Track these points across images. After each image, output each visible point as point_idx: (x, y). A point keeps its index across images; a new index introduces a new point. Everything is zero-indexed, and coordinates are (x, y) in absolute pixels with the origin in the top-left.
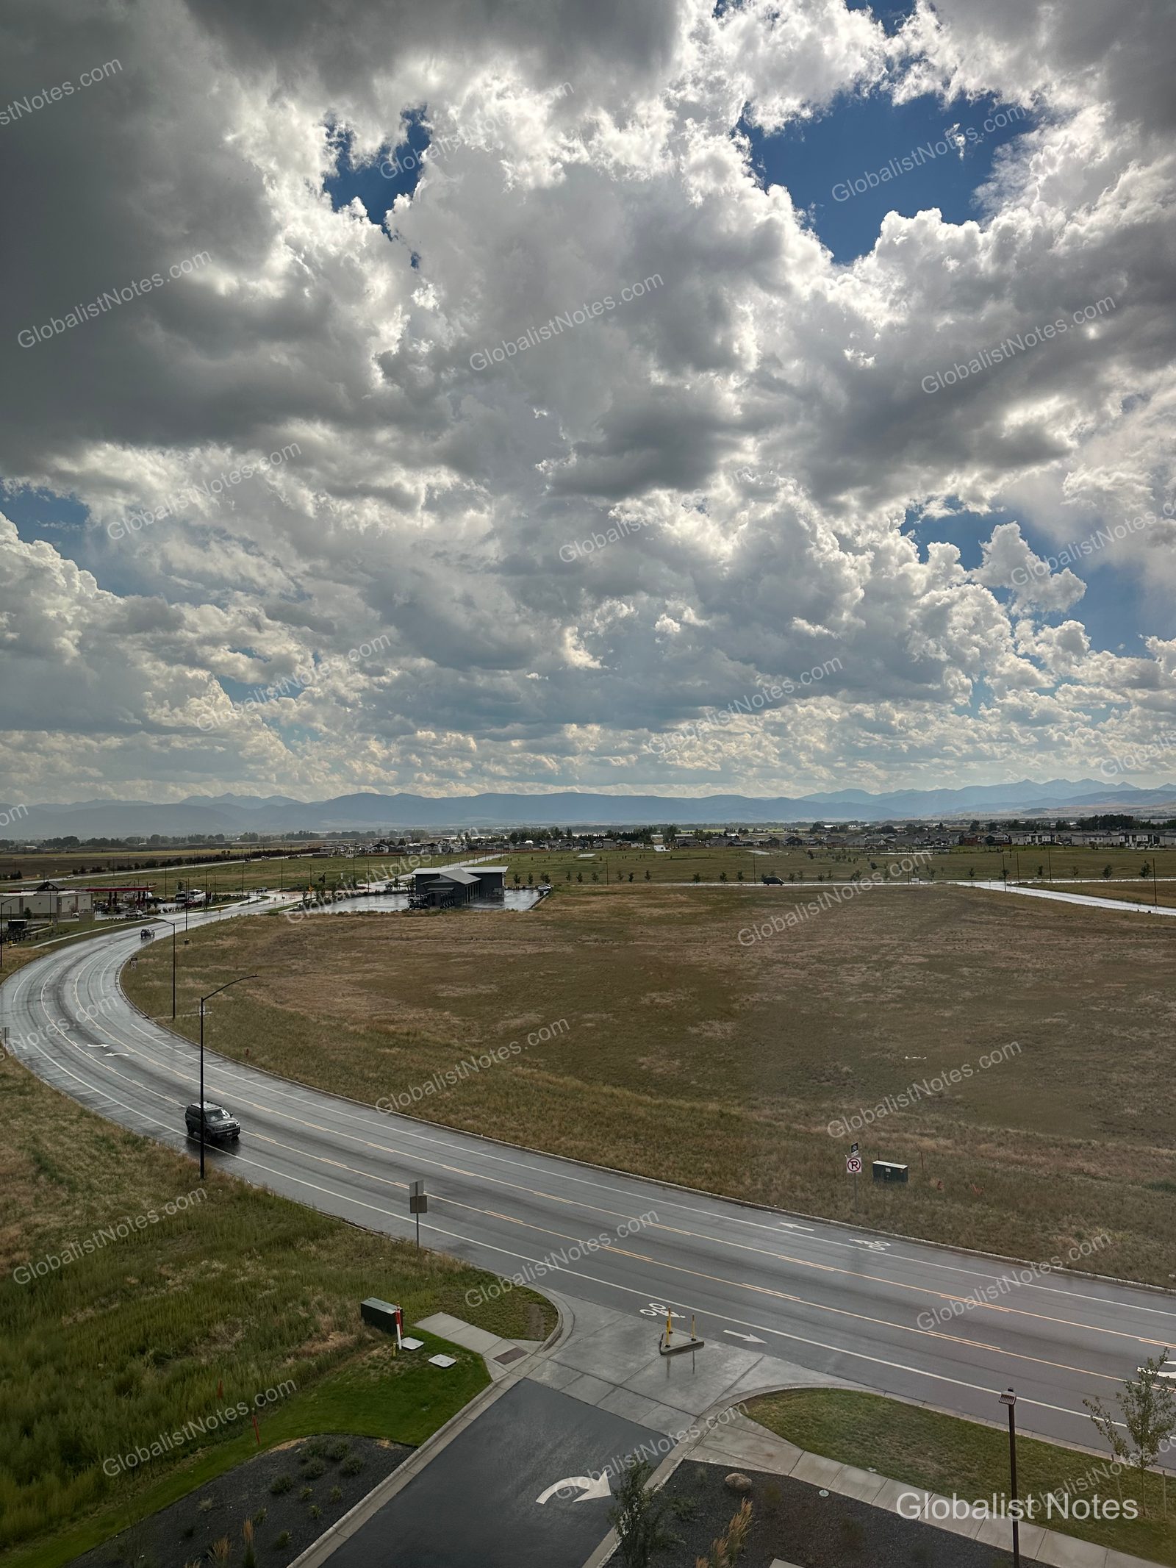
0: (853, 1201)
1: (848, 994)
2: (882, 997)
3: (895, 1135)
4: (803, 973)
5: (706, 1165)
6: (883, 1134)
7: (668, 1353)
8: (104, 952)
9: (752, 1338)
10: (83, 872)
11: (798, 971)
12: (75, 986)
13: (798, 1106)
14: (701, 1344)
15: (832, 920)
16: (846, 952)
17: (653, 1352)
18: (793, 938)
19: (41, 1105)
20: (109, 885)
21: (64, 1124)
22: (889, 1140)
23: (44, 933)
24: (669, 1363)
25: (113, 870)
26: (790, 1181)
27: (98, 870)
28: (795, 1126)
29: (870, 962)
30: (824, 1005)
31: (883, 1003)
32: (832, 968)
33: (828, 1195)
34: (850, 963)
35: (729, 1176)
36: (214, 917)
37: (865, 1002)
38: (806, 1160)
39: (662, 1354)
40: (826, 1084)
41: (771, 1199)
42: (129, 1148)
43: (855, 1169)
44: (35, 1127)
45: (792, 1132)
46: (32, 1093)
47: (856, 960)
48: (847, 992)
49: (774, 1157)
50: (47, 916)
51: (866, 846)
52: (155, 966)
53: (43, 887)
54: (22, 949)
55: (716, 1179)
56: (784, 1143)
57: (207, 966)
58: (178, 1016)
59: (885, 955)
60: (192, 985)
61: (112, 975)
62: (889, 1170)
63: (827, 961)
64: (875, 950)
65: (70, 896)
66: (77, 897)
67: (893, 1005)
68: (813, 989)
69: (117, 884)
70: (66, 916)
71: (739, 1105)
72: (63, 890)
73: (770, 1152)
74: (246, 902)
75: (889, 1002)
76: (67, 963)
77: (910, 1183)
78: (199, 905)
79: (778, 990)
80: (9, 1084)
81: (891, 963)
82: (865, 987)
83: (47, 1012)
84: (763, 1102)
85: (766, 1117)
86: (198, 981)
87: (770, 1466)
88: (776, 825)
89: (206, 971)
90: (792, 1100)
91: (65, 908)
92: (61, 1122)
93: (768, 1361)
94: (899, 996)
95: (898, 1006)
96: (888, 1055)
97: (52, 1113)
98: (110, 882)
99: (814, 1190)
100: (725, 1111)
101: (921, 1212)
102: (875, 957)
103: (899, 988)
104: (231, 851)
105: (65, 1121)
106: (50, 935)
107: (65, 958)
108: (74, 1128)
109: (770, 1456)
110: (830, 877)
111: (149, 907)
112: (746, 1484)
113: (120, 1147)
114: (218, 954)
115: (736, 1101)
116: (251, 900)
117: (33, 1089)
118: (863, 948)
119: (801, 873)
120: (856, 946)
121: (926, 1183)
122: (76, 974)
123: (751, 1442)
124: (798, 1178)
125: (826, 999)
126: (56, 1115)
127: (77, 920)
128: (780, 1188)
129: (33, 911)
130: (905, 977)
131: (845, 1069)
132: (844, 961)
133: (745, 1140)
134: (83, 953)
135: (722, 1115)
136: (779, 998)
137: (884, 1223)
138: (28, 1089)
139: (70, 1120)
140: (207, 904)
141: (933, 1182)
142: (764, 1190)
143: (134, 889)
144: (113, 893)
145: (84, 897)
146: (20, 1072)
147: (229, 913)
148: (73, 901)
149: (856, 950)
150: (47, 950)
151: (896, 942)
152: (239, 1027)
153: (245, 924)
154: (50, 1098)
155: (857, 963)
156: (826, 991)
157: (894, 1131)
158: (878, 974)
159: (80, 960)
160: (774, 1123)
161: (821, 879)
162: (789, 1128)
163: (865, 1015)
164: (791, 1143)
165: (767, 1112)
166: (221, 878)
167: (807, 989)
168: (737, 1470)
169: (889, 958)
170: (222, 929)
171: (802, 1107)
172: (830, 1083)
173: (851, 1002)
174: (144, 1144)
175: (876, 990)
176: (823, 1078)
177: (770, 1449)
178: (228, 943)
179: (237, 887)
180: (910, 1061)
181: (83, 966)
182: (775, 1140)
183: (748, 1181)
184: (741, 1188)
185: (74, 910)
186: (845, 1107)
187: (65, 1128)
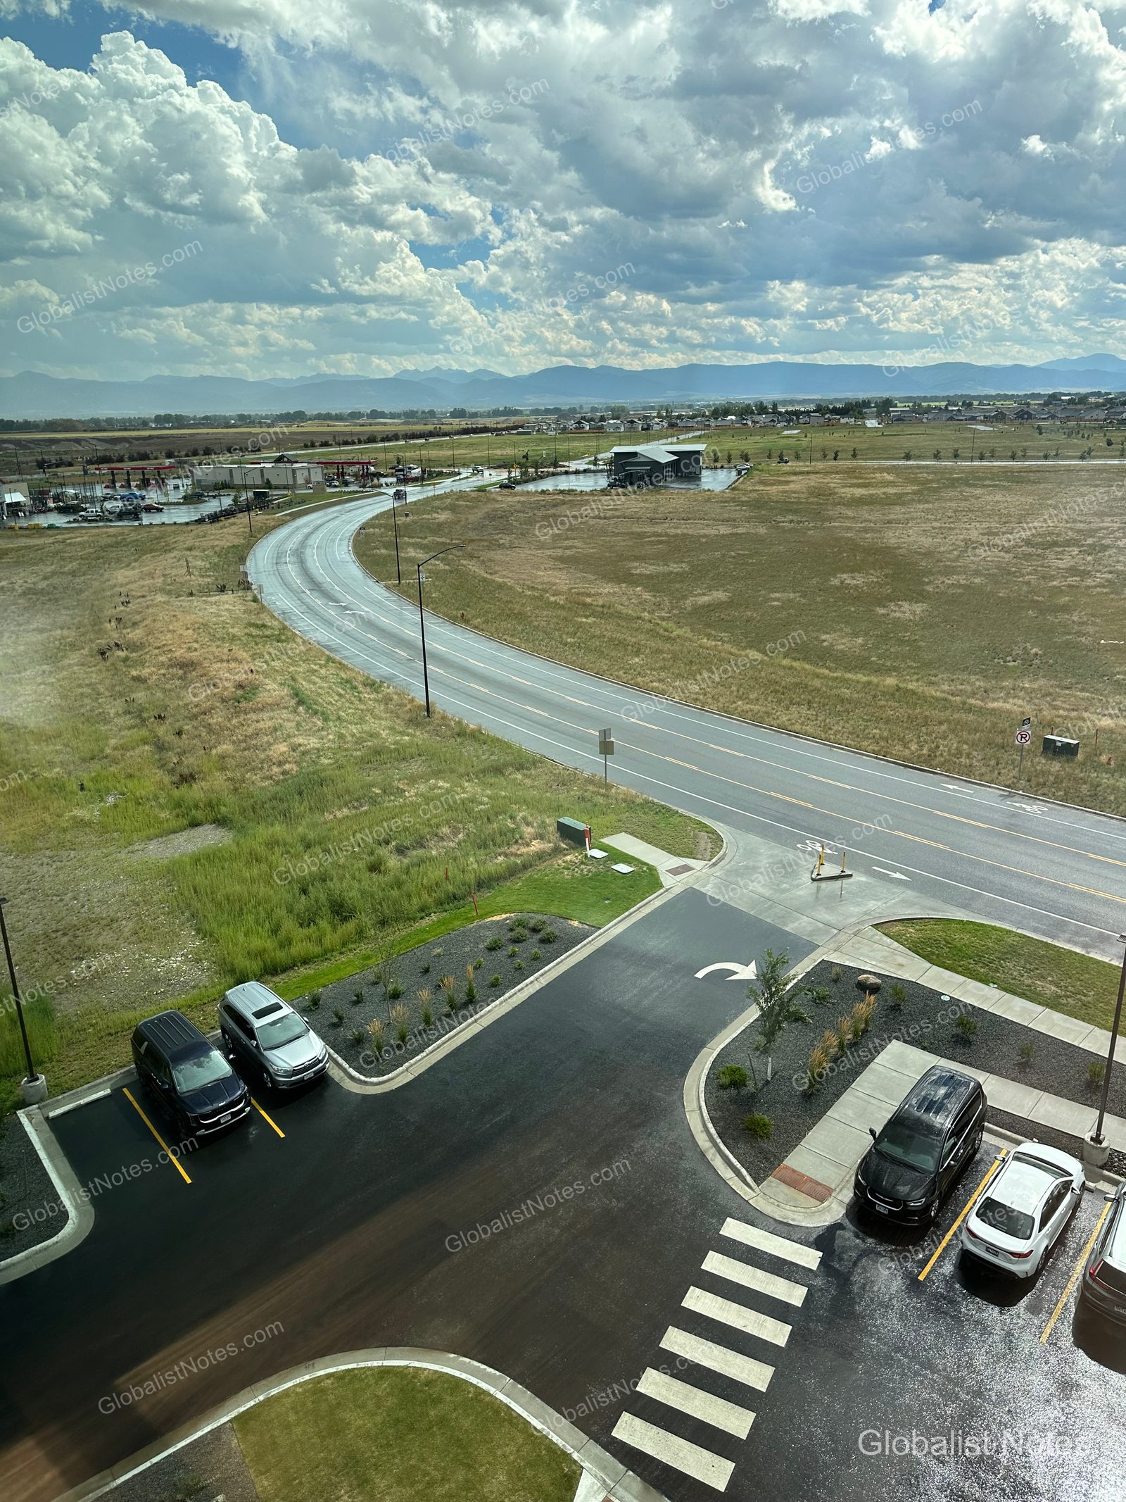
0: (1017, 769)
1: (1053, 578)
2: (1089, 582)
3: (1074, 714)
4: (1007, 556)
5: (874, 731)
6: (1061, 712)
7: (818, 880)
8: (337, 522)
9: (898, 875)
10: (313, 446)
11: (1002, 554)
12: (315, 551)
13: (978, 683)
14: (850, 876)
15: (1049, 502)
16: (1058, 535)
17: (806, 878)
18: (1004, 520)
19: (296, 651)
20: (336, 458)
21: (315, 668)
22: (1065, 718)
23: (284, 503)
24: (818, 888)
25: (339, 444)
26: (957, 749)
27: (325, 444)
28: (972, 701)
29: (1083, 546)
30: (1025, 588)
31: (1089, 587)
32: (1040, 551)
33: (993, 762)
34: (1060, 546)
35: (896, 741)
36: (430, 491)
37: (1070, 586)
38: (976, 730)
39: (813, 880)
40: (1011, 664)
41: (934, 763)
42: (368, 689)
43: (1023, 741)
44: (292, 669)
45: (967, 706)
46: (287, 641)
47: (1069, 543)
48: (1053, 576)
49: (944, 727)
50: (285, 487)
51: (1105, 420)
52: (381, 536)
53: (279, 460)
54: (267, 517)
55: (882, 743)
56: (956, 716)
57: (426, 538)
58: (403, 582)
59: (1103, 538)
60: (413, 554)
61: (345, 542)
62: (1060, 744)
63: (1037, 544)
64: (1092, 533)
65: (303, 468)
66: (309, 469)
67: (1098, 589)
68: (1015, 572)
69: (344, 458)
70: (301, 487)
71: (917, 680)
72: (297, 462)
73: (941, 723)
74: (457, 478)
75: (1096, 587)
76: (306, 530)
77: (1080, 757)
78: (415, 480)
79: (977, 573)
80: (268, 632)
81: (1105, 548)
82: (1073, 571)
83: (293, 573)
84: (942, 679)
85: (944, 692)
86: (418, 551)
87: (900, 973)
88: (1006, 397)
89: (425, 542)
90: (973, 678)
91: (300, 481)
92: (313, 666)
93: (910, 894)
94: (1108, 580)
95: (1105, 590)
96: (1083, 639)
97: (304, 658)
98: (338, 456)
99: (980, 758)
100: (901, 685)
101: (1085, 783)
102: (1090, 541)
103: (1110, 572)
104: (442, 427)
105: (316, 665)
106: (290, 504)
107: (305, 525)
108: (323, 671)
109: (901, 965)
110: (1057, 455)
111: (372, 481)
112: (876, 984)
113: (361, 688)
114: (435, 526)
115: (915, 677)
116: (462, 477)
117: (287, 638)
118: (1079, 531)
119: (1025, 450)
120: (1071, 529)
121: (1096, 759)
122: (315, 540)
123: (886, 954)
124: (965, 746)
125: (1028, 583)
126: (308, 660)
127: (311, 491)
128: (945, 754)
129: (273, 482)
130: (1118, 562)
131: (1034, 650)
132: (1055, 544)
133: (918, 711)
134: (319, 522)
135: (898, 689)
136: (977, 580)
137: (1045, 790)
138: (283, 638)
139: (320, 665)
140: (423, 479)
141: (1104, 758)
142: (929, 756)
143: (358, 463)
144: (340, 466)
145: (315, 470)
146: (276, 623)
147: (442, 488)
148: (306, 473)
149: (1070, 533)
150: (288, 518)
151: (1117, 525)
152: (455, 593)
153: (457, 500)
155: (1069, 546)
156: (1028, 574)
157: (1073, 710)
158: (1089, 558)
159: (317, 528)
160: (950, 697)
161: (1046, 457)
162: (964, 703)
163: (1067, 598)
164: (964, 716)
165: (946, 687)
166: (434, 453)
167: (1009, 573)
168: (870, 973)
169: (1107, 542)
170: (437, 503)
171: (982, 684)
172: (1016, 664)
173: (1055, 587)
174: (380, 687)
175: (1085, 574)
176: (1009, 658)
177: (900, 960)
178: (443, 516)
179: (450, 463)
180: (1105, 646)
181: (320, 534)
182: (948, 713)
183: (914, 747)
184: (907, 752)
185: (308, 482)
186: (1027, 685)
187: (316, 671)
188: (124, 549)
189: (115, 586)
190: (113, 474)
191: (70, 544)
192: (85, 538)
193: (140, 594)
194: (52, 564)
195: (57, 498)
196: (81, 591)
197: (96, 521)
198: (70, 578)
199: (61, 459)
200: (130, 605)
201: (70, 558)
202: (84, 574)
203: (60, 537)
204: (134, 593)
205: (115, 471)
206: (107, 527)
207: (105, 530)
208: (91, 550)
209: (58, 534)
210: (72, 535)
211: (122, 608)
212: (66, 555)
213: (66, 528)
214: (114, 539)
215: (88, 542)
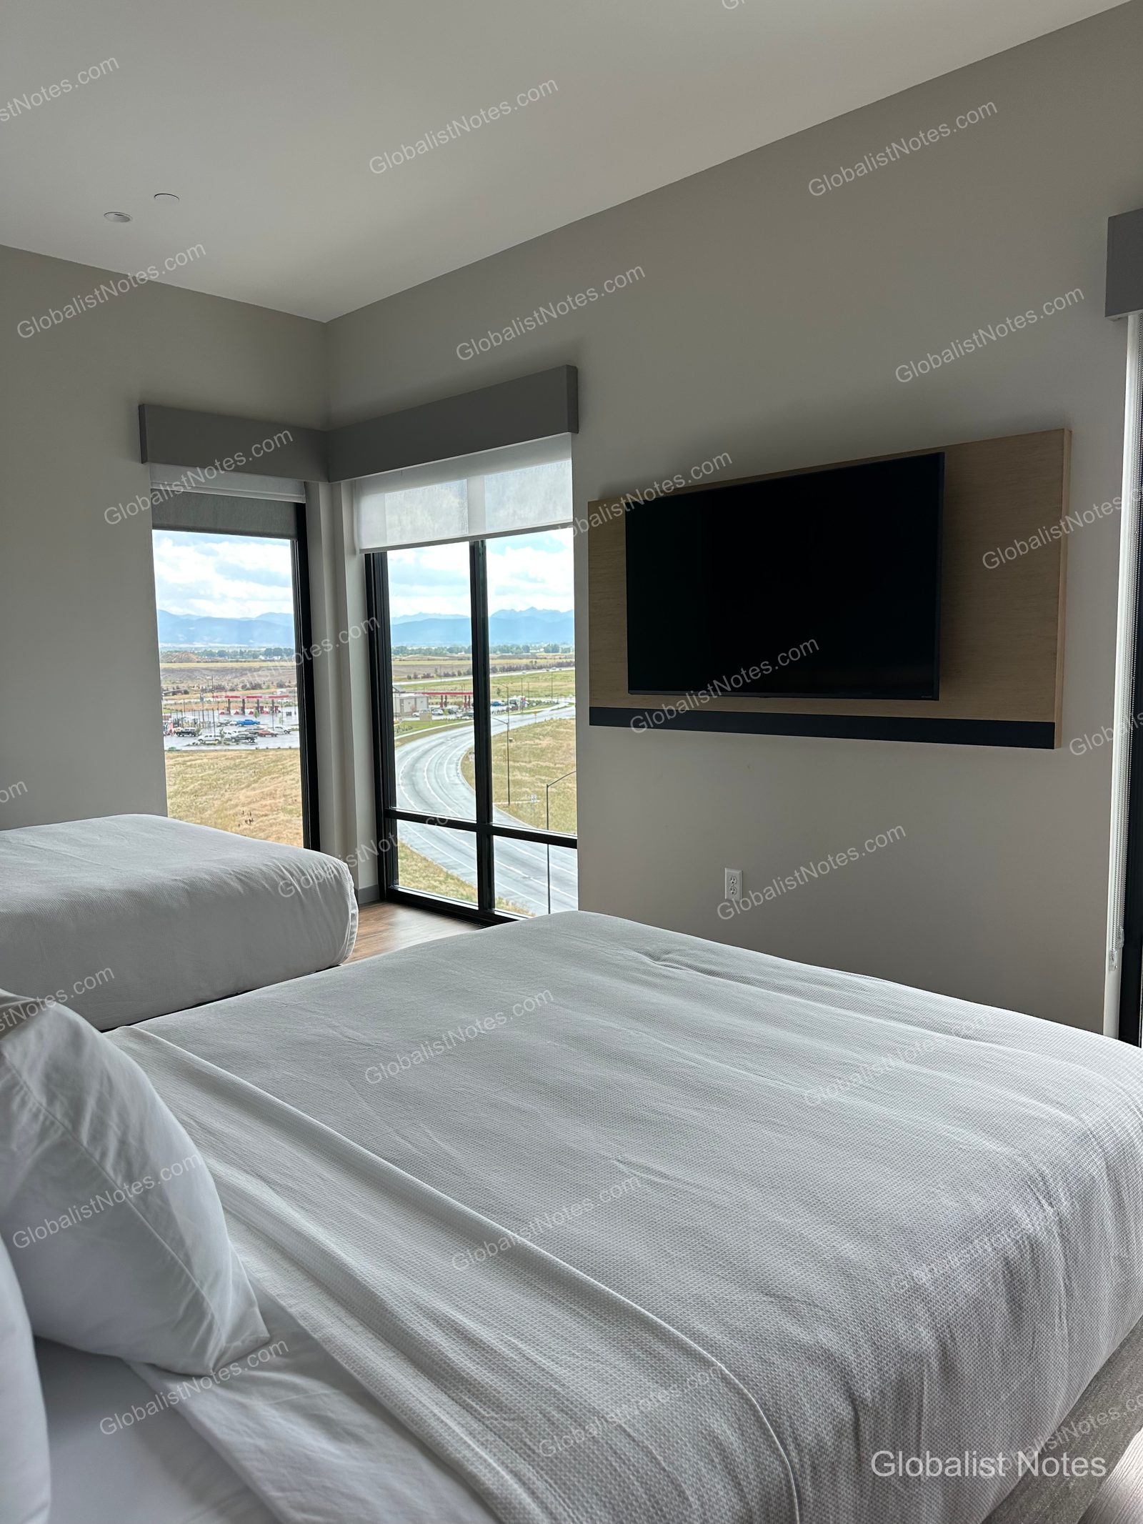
8: (444, 747)
10: (416, 677)
12: (425, 774)
19: (415, 868)
20: (440, 689)
25: (440, 676)
27: (427, 676)
36: (528, 719)
57: (530, 762)
58: (512, 803)
60: (519, 777)
61: (453, 766)
65: (410, 698)
66: (415, 698)
69: (449, 689)
70: (408, 715)
72: (404, 692)
74: (556, 707)
76: (415, 754)
83: (406, 795)
86: (524, 774)
89: (529, 766)
91: (407, 709)
92: (432, 882)
97: (424, 874)
98: (439, 687)
104: (538, 661)
105: (435, 881)
107: (413, 750)
108: (443, 887)
114: (539, 751)
116: (560, 706)
117: (406, 855)
122: (425, 764)
126: (427, 876)
127: (418, 719)
134: (427, 747)
139: (439, 881)
140: (523, 708)
143: (462, 693)
144: (444, 696)
145: (421, 700)
147: (543, 716)
148: (413, 702)
152: (564, 814)
153: (558, 727)
154: (421, 862)
159: (426, 753)
166: (532, 685)
170: (538, 730)
178: (545, 742)
179: (547, 693)
181: (429, 758)
187: (436, 887)
188: (243, 771)
189: (237, 805)
190: (229, 702)
191: (191, 766)
192: (205, 761)
193: (263, 813)
194: (175, 784)
195: (176, 723)
196: (204, 810)
197: (215, 744)
198: (192, 797)
199: (178, 688)
200: (254, 823)
201: (191, 778)
202: (206, 794)
203: (180, 759)
204: (257, 812)
205: (231, 699)
206: (225, 750)
207: (223, 753)
208: (211, 772)
209: (178, 756)
210: (190, 758)
211: (246, 826)
212: (188, 776)
213: (186, 751)
214: (232, 762)
215: (208, 764)
